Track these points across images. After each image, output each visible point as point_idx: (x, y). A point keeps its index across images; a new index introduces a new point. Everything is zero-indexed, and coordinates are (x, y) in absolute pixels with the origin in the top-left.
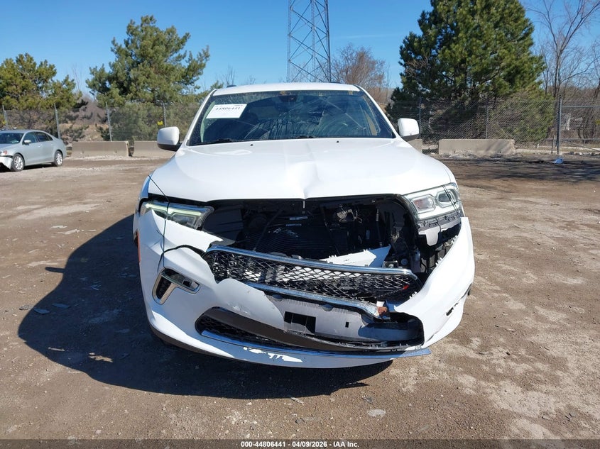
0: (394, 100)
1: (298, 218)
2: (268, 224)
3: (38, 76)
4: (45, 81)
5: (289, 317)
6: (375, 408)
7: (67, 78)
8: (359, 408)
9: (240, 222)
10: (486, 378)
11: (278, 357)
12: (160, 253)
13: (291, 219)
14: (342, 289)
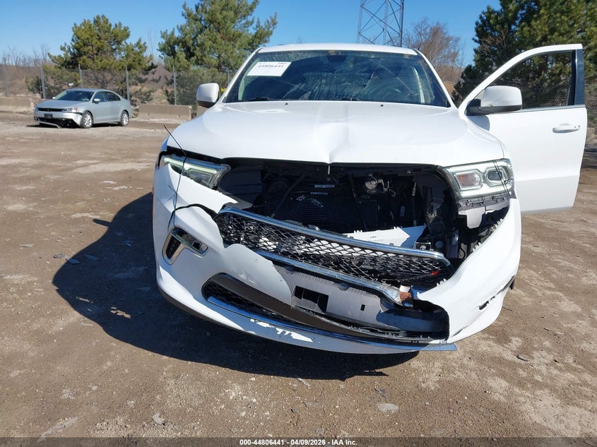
0: (464, 79)
1: (324, 186)
2: (290, 189)
3: (114, 38)
4: (119, 43)
5: (300, 292)
6: (387, 402)
7: (140, 40)
8: (369, 400)
9: (260, 184)
10: (521, 384)
11: (286, 334)
12: (171, 210)
13: (316, 186)
14: (362, 268)
